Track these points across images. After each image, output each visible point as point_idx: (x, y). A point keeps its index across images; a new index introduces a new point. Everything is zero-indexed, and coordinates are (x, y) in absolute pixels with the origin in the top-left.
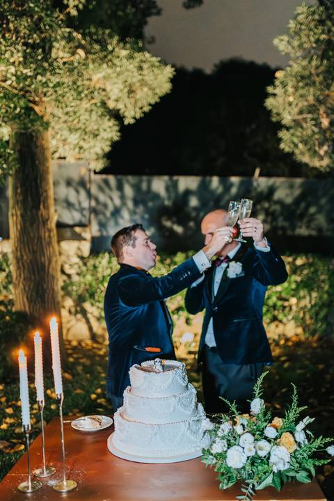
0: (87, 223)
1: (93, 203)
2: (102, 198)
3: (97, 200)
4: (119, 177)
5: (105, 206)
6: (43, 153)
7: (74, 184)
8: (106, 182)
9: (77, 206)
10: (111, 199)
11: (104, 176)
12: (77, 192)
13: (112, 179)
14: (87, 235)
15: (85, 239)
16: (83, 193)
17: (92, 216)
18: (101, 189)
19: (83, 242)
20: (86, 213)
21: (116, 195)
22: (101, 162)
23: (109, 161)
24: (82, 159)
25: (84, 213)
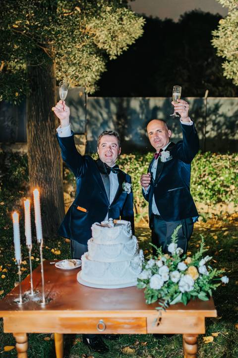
0: (84, 131)
1: (88, 117)
2: (94, 113)
3: (91, 115)
4: (107, 98)
5: (97, 119)
6: (51, 81)
7: (74, 104)
8: (98, 102)
9: (77, 120)
10: (101, 114)
11: (96, 98)
12: (77, 109)
13: (101, 99)
14: (84, 141)
15: (82, 143)
16: (81, 110)
17: (87, 126)
18: (94, 107)
19: (81, 146)
20: (83, 124)
21: (104, 111)
22: (93, 87)
23: (99, 87)
24: (80, 86)
25: (82, 124)
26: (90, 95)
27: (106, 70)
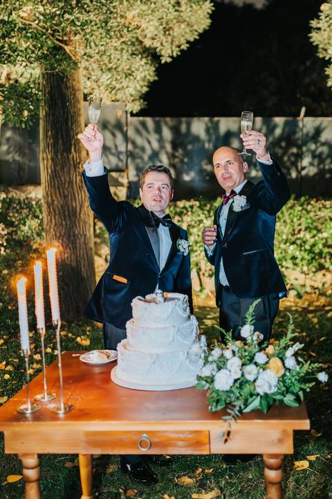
0: (124, 168)
1: (130, 147)
2: (139, 141)
3: (134, 143)
4: (157, 119)
5: (143, 149)
6: (74, 94)
7: (110, 127)
8: (144, 124)
9: (113, 151)
10: (149, 142)
11: (141, 118)
12: (114, 135)
13: (149, 121)
14: (125, 181)
15: (122, 185)
16: (119, 136)
17: (129, 160)
18: (138, 132)
19: (120, 188)
20: (123, 157)
21: (154, 138)
22: (138, 103)
23: (146, 103)
24: (118, 101)
25: (121, 157)
26: (132, 115)
27: (156, 78)
